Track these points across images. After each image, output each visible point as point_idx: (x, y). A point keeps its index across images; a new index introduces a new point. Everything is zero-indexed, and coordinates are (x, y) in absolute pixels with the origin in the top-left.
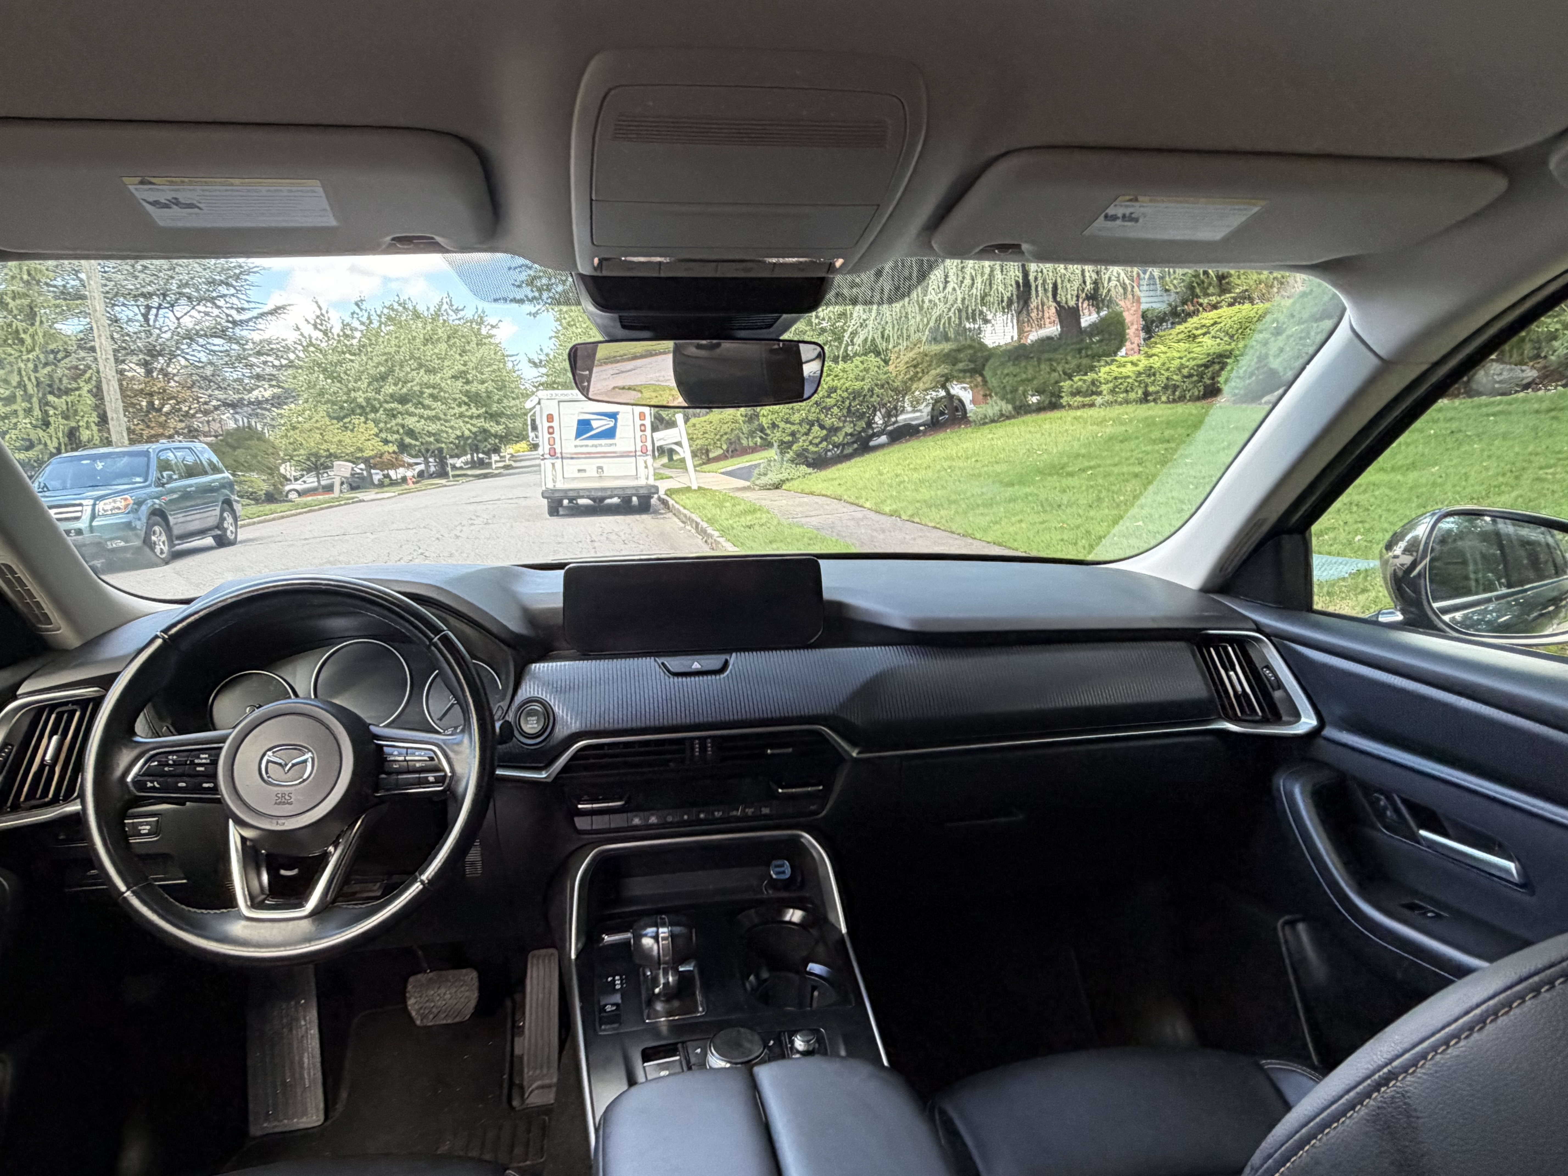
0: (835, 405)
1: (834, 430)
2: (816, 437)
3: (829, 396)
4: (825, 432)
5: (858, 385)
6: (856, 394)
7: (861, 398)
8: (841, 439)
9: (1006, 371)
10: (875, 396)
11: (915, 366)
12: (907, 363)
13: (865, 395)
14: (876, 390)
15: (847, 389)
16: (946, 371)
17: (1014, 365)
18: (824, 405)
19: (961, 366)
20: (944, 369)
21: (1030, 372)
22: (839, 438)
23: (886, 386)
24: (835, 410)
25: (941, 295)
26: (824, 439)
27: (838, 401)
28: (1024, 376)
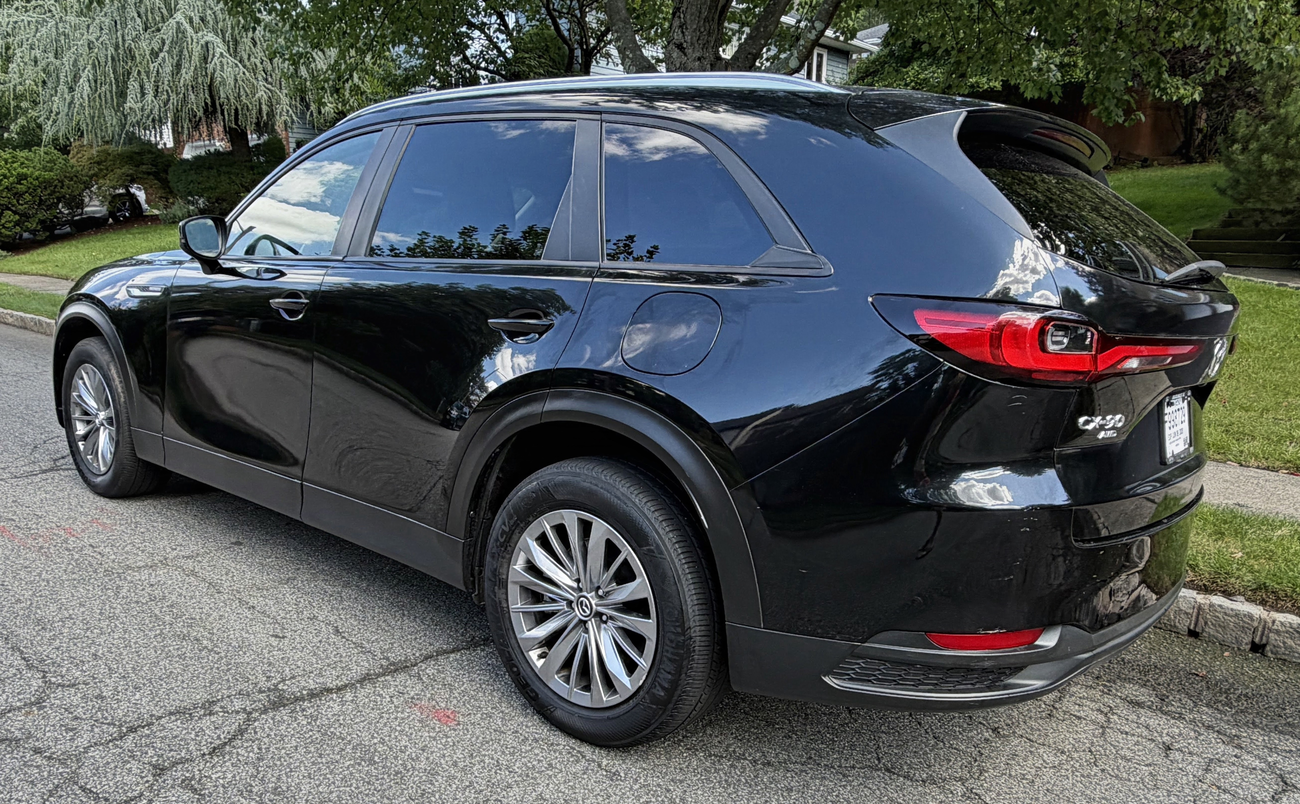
0: (26, 192)
1: (25, 216)
2: (10, 222)
3: (19, 183)
4: (17, 217)
5: (47, 175)
6: (46, 184)
7: (52, 188)
8: (34, 226)
9: (190, 178)
10: (65, 187)
11: (99, 163)
12: (89, 159)
13: (56, 186)
14: (67, 182)
15: (37, 179)
16: (131, 171)
17: (196, 173)
18: (15, 190)
19: (144, 168)
20: (127, 169)
21: (212, 183)
22: (32, 224)
23: (75, 179)
24: (27, 197)
25: (140, 105)
26: (17, 224)
27: (29, 188)
28: (208, 185)
